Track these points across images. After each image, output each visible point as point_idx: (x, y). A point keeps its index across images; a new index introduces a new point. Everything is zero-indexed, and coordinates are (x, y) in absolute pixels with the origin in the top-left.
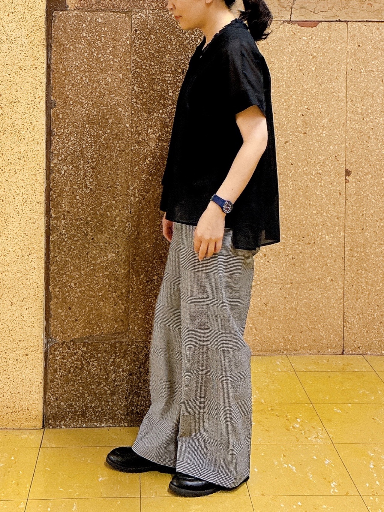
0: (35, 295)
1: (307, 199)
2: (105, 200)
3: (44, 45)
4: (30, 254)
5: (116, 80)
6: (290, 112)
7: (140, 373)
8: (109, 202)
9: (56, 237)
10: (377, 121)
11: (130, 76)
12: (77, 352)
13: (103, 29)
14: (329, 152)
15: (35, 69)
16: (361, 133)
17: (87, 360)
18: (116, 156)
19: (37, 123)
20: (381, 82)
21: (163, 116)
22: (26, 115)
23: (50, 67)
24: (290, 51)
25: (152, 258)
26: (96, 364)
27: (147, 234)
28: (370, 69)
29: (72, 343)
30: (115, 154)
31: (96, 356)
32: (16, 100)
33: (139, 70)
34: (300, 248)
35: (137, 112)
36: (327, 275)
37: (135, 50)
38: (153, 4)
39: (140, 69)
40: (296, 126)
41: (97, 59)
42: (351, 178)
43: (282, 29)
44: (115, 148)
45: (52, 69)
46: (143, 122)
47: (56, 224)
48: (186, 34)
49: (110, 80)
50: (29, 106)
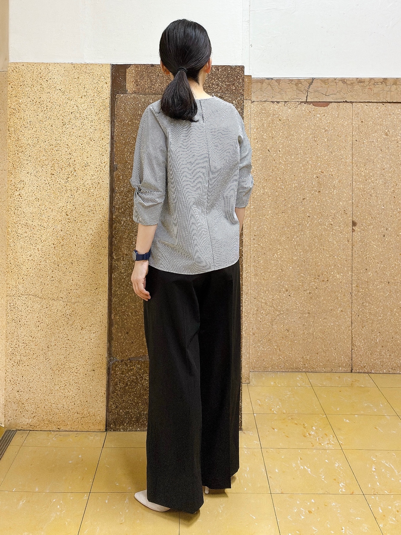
0: (100, 322)
1: (321, 244)
3: (109, 121)
4: (97, 289)
6: (307, 174)
9: (117, 275)
10: (378, 183)
12: (133, 369)
14: (339, 207)
15: (102, 140)
16: (364, 191)
19: (103, 183)
20: (380, 151)
22: (95, 177)
23: (113, 139)
24: (306, 126)
28: (371, 140)
29: (129, 361)
32: (87, 164)
34: (316, 285)
36: (338, 307)
40: (312, 186)
42: (357, 228)
43: (300, 108)
45: (115, 140)
47: (117, 265)
50: (97, 169)
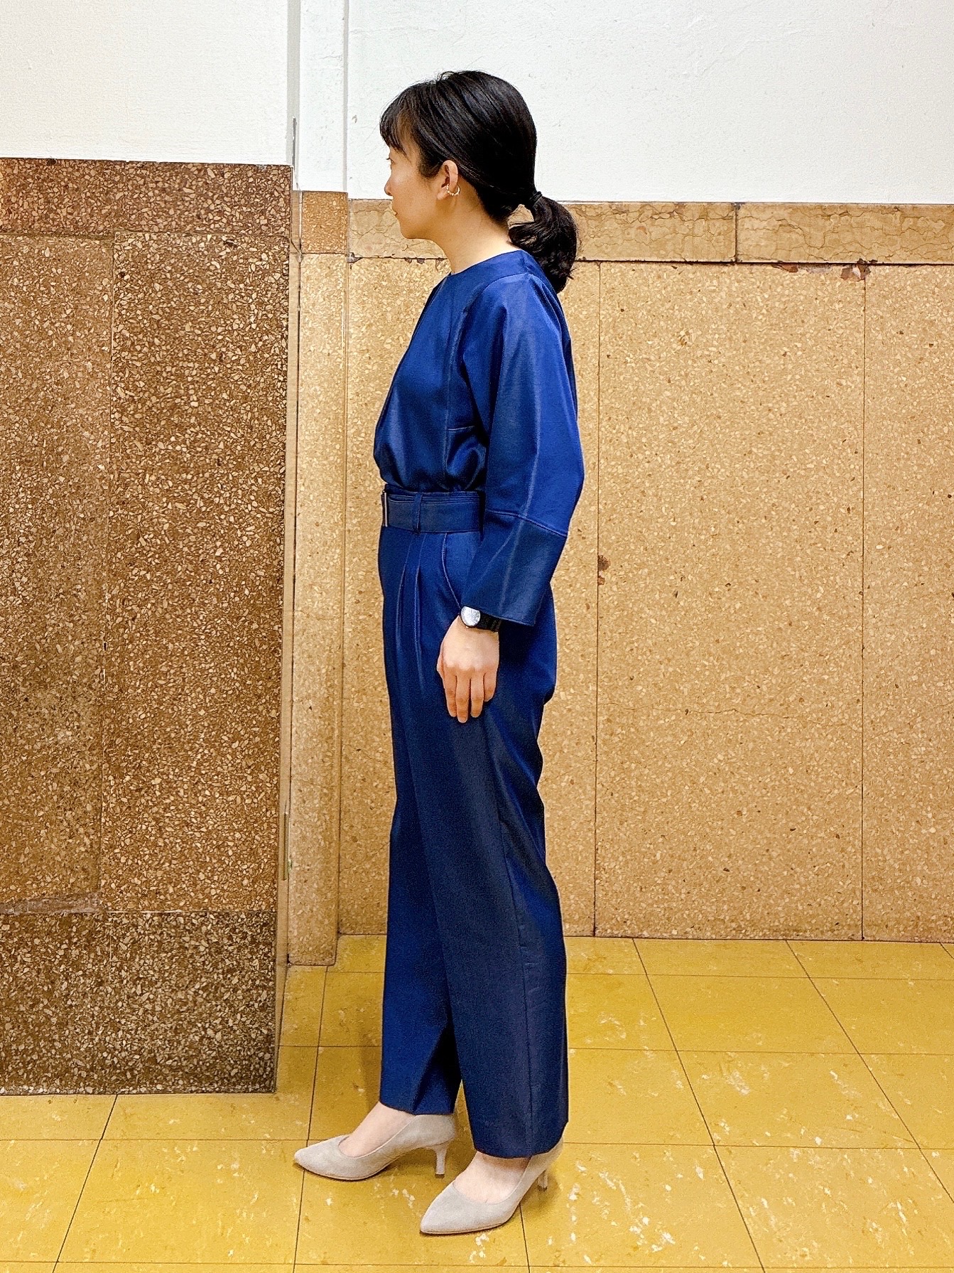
2: (53, 622)
5: (80, 374)
7: (122, 981)
8: (61, 625)
11: (108, 366)
13: (54, 270)
17: (10, 951)
18: (76, 530)
20: (666, 382)
21: (178, 448)
25: (149, 741)
26: (29, 960)
27: (139, 691)
30: (73, 527)
31: (29, 944)
33: (127, 353)
35: (121, 439)
37: (120, 314)
38: (159, 221)
39: (130, 352)
41: (41, 331)
42: (609, 575)
44: (75, 514)
46: (134, 460)
48: (229, 282)
49: (66, 375)
